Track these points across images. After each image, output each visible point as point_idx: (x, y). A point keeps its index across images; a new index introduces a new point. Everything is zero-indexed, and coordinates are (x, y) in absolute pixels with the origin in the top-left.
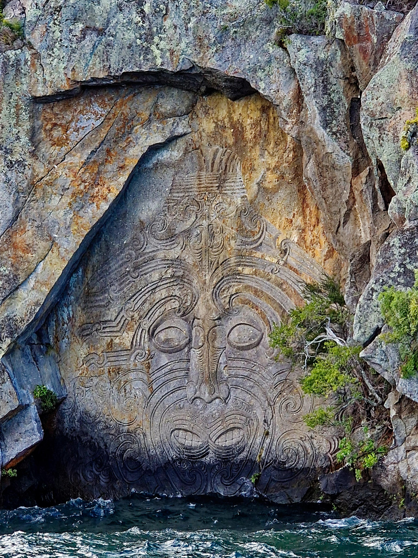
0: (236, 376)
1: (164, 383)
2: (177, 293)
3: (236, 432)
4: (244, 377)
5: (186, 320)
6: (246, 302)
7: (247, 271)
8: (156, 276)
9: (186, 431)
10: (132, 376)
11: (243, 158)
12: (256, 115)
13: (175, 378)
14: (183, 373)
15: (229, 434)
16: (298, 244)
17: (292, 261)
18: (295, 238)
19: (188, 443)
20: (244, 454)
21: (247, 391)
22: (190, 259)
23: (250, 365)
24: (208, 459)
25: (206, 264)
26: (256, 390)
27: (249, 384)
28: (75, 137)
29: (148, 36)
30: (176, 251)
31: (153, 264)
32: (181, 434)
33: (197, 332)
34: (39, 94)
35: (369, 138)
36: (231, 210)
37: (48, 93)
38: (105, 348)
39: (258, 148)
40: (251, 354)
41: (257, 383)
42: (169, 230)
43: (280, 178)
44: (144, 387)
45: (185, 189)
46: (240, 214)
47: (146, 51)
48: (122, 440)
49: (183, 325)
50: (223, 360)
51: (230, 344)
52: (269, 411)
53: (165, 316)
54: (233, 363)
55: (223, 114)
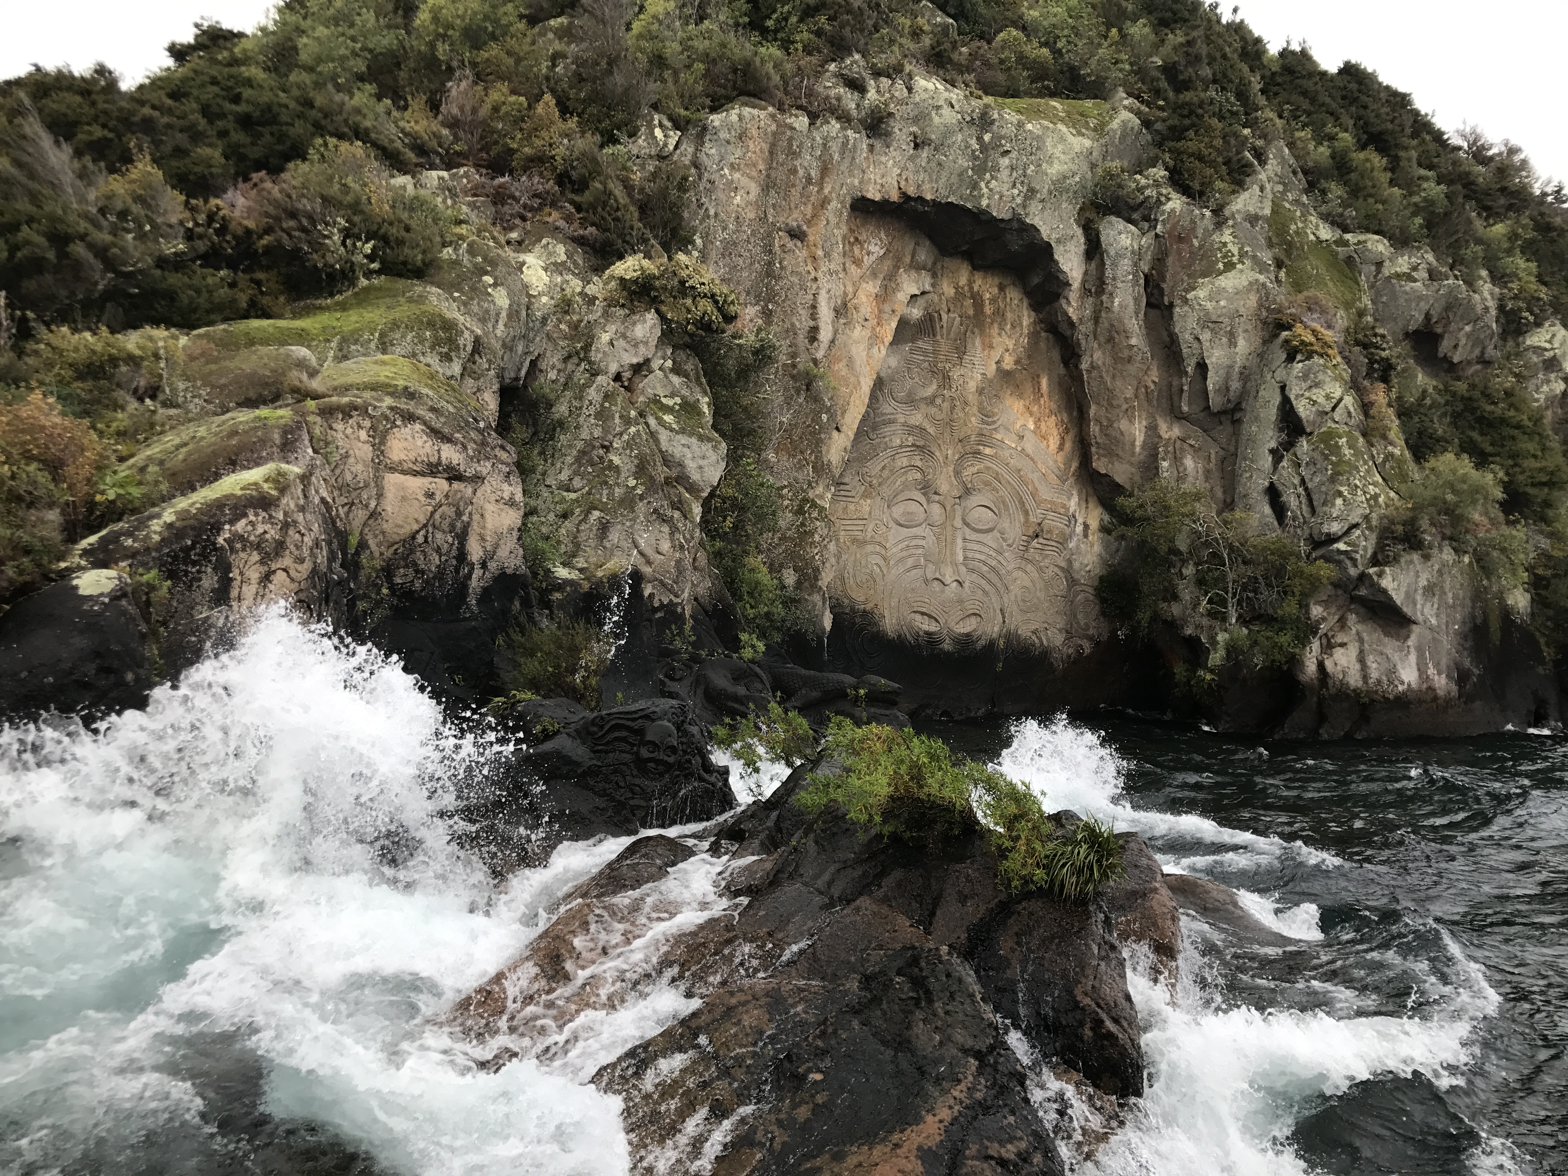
0: (973, 559)
1: (902, 560)
2: (919, 464)
3: (973, 619)
4: (980, 561)
5: (924, 494)
6: (987, 484)
7: (988, 451)
8: (898, 441)
9: (923, 614)
10: (869, 548)
11: (982, 333)
12: (996, 290)
13: (910, 556)
14: (920, 551)
15: (968, 622)
16: (1034, 432)
17: (1029, 449)
18: (1031, 425)
19: (925, 627)
20: (982, 642)
21: (983, 576)
22: (931, 430)
23: (986, 550)
24: (947, 646)
25: (947, 436)
26: (992, 577)
27: (985, 569)
28: (868, 261)
29: (981, 170)
30: (917, 418)
31: (893, 427)
32: (918, 617)
33: (936, 509)
34: (869, 196)
35: (1198, 339)
36: (972, 386)
37: (878, 197)
38: (840, 514)
39: (996, 325)
40: (987, 538)
41: (993, 569)
42: (910, 394)
43: (1017, 362)
44: (881, 562)
45: (925, 353)
46: (980, 391)
47: (975, 186)
48: (858, 620)
49: (923, 500)
50: (959, 542)
51: (967, 525)
52: (1005, 599)
53: (905, 487)
54: (969, 546)
55: (963, 281)
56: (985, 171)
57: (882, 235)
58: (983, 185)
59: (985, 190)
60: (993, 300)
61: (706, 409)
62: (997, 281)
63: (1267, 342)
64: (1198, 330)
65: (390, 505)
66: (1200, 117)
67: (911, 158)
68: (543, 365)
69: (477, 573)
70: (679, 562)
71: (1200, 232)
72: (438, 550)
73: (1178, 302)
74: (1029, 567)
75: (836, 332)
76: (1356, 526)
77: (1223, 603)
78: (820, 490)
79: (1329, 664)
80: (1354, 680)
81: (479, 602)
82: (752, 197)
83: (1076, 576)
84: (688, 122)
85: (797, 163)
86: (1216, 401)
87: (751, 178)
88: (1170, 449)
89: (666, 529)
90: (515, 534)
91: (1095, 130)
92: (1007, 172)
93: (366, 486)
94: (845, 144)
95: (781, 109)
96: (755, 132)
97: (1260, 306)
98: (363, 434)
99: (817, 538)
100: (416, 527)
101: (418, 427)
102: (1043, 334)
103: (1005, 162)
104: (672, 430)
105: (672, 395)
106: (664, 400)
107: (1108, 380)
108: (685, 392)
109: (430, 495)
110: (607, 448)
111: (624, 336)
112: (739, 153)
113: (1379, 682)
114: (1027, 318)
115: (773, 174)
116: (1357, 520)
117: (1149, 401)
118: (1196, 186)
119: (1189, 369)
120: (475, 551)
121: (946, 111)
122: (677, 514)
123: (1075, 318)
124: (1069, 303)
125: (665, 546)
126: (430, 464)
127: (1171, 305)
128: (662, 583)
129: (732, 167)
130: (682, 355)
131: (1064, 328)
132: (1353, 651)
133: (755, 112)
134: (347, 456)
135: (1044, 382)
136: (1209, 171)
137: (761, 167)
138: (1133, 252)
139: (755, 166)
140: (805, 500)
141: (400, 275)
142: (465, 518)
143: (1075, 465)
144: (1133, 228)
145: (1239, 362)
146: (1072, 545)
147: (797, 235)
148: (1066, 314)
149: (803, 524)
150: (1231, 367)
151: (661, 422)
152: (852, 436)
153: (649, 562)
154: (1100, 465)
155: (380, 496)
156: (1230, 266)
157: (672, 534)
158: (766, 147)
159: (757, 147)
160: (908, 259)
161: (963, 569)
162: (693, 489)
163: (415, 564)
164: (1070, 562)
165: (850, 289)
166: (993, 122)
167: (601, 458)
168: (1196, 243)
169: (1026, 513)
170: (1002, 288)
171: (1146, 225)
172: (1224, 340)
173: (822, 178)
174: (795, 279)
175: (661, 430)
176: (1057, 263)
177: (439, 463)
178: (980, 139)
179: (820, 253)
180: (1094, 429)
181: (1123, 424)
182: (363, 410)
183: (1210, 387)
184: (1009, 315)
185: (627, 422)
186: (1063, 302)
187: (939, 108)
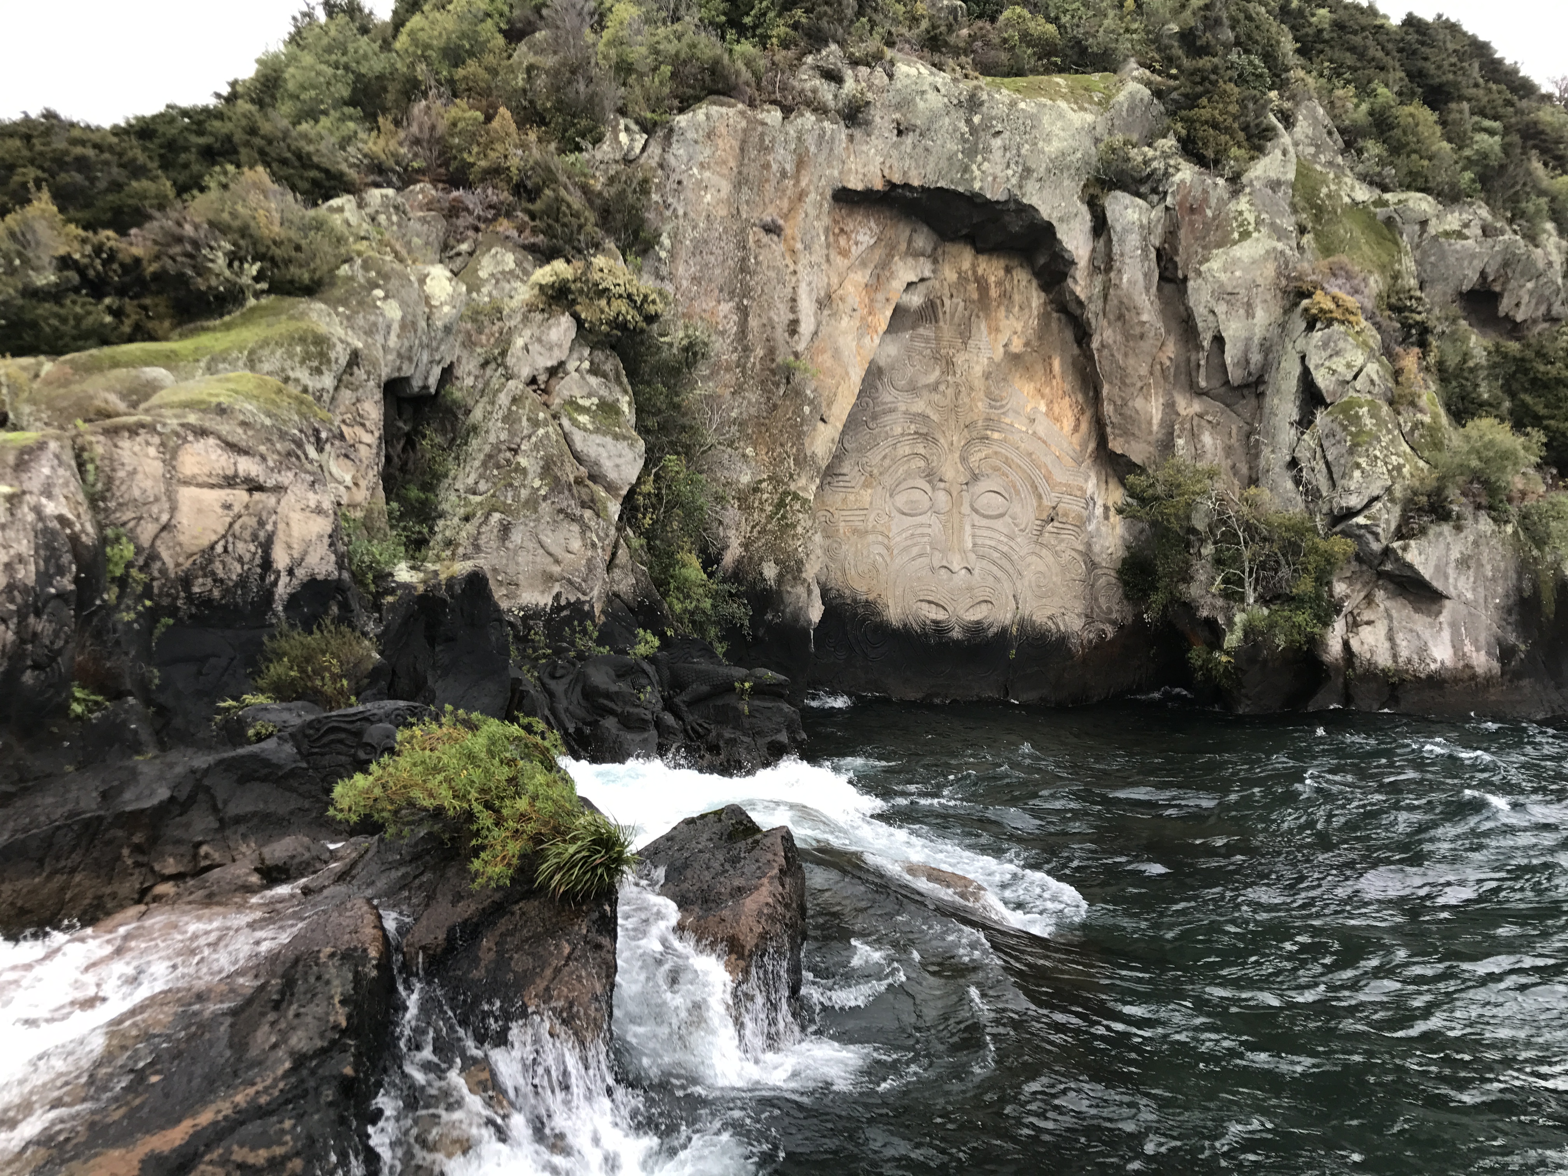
0: (984, 546)
1: (906, 549)
2: (922, 451)
3: (984, 606)
4: (991, 547)
5: (929, 482)
6: (996, 469)
7: (996, 435)
8: (899, 430)
9: (929, 602)
10: (871, 538)
11: (988, 316)
12: (1001, 273)
13: (914, 545)
14: (926, 539)
15: (978, 609)
16: (1046, 414)
17: (1041, 432)
18: (1043, 408)
19: (932, 616)
20: (994, 630)
21: (994, 563)
22: (935, 417)
23: (997, 536)
24: (956, 634)
25: (952, 424)
26: (1004, 562)
27: (996, 555)
28: (855, 251)
29: (971, 152)
30: (919, 406)
31: (893, 416)
32: (925, 606)
33: (942, 496)
34: (851, 186)
35: (1213, 312)
36: (978, 370)
37: (860, 187)
38: (839, 504)
39: (1003, 309)
40: (998, 524)
41: (1005, 555)
42: (911, 381)
43: (1027, 344)
44: (884, 552)
45: (927, 340)
46: (987, 376)
47: (966, 169)
48: (860, 611)
49: (927, 487)
50: (968, 528)
51: (976, 511)
52: (1019, 584)
53: (908, 475)
54: (978, 532)
55: (966, 265)
56: (976, 152)
57: (872, 224)
58: (974, 167)
59: (977, 173)
60: (999, 283)
61: (625, 408)
62: (1002, 263)
63: (1288, 311)
64: (1212, 304)
65: (185, 518)
66: (1214, 83)
67: (895, 146)
68: (459, 372)
69: (284, 579)
70: (589, 560)
71: (1213, 202)
72: (240, 559)
73: (1191, 275)
74: (1044, 552)
75: (819, 324)
76: (1377, 498)
77: (1240, 582)
78: (802, 482)
79: (1355, 644)
80: (1383, 660)
81: (286, 608)
82: (724, 194)
83: (1097, 560)
84: (655, 124)
85: (770, 158)
86: (1235, 375)
87: (723, 176)
88: (1187, 426)
89: (575, 528)
90: (326, 541)
91: (1100, 103)
92: (1000, 153)
93: (157, 499)
94: (821, 136)
95: (752, 105)
96: (723, 130)
97: (1279, 275)
98: (152, 451)
99: (799, 530)
100: (214, 538)
101: (212, 441)
102: (1055, 315)
103: (997, 143)
104: (585, 430)
105: (589, 396)
106: (580, 402)
107: (1119, 357)
108: (604, 392)
109: (228, 507)
110: (515, 451)
111: (539, 340)
112: (707, 152)
113: (1409, 661)
114: (1036, 299)
115: (745, 171)
116: (1375, 493)
117: (1165, 378)
118: (1210, 154)
119: (1206, 344)
120: (281, 559)
121: (931, 96)
122: (588, 514)
123: (1083, 297)
124: (1076, 281)
125: (576, 544)
126: (226, 477)
127: (1185, 279)
128: (570, 582)
129: (702, 166)
130: (599, 355)
131: (1073, 306)
132: (1381, 628)
133: (724, 110)
134: (134, 472)
135: (1056, 364)
136: (1224, 138)
137: (732, 164)
138: (1141, 226)
139: (724, 162)
140: (786, 493)
141: (289, 294)
142: (269, 527)
143: (1092, 446)
144: (1140, 201)
145: (1259, 333)
146: (1091, 527)
147: (772, 229)
148: (1073, 293)
149: (784, 517)
150: (1249, 339)
151: (574, 422)
152: (840, 427)
153: (557, 562)
154: (1116, 445)
155: (173, 510)
156: (1245, 235)
157: (583, 533)
158: (736, 144)
159: (727, 145)
160: (903, 247)
161: (972, 557)
162: (610, 488)
163: (213, 573)
164: (1089, 545)
165: (835, 281)
166: (981, 104)
167: (508, 461)
168: (1209, 213)
169: (1040, 497)
170: (1008, 270)
171: (1155, 198)
172: (1242, 312)
173: (798, 172)
174: (772, 274)
175: (575, 430)
176: (1060, 242)
177: (236, 475)
178: (969, 121)
179: (799, 246)
180: (1108, 409)
181: (1139, 403)
182: (151, 428)
183: (1228, 360)
184: (1017, 297)
185: (535, 423)
186: (1070, 281)
187: (923, 92)
